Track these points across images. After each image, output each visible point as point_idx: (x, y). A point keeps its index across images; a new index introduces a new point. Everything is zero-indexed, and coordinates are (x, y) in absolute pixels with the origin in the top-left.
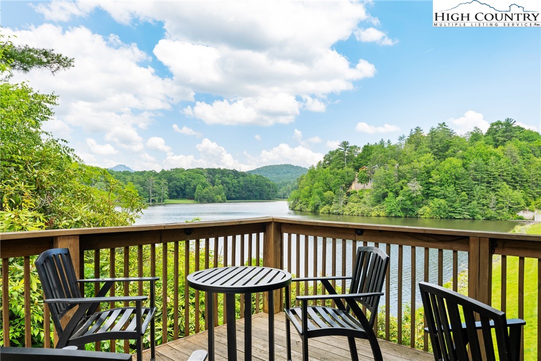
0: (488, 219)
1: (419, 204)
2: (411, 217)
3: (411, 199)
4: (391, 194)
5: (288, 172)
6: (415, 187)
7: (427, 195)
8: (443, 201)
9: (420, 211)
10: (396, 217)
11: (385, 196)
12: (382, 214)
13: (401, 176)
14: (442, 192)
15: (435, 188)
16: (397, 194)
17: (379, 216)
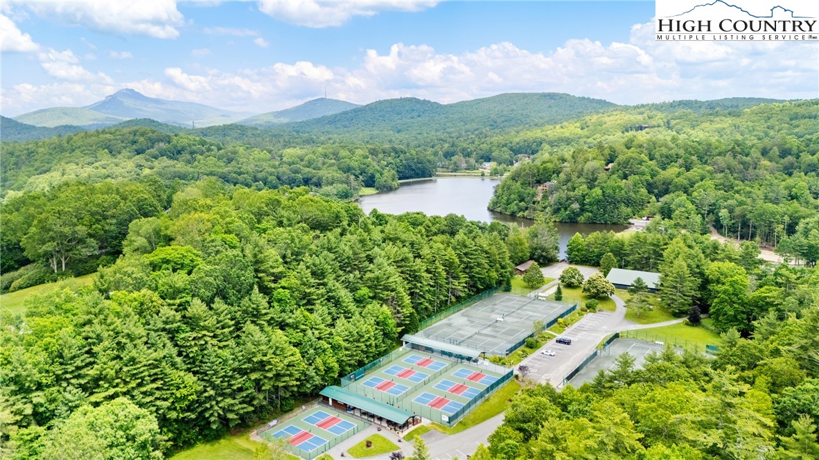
0: (614, 224)
1: (578, 215)
2: (574, 222)
3: (573, 213)
4: (563, 209)
5: (413, 110)
6: (576, 206)
7: (583, 210)
8: (590, 214)
9: (579, 219)
10: (565, 222)
11: (559, 209)
12: (557, 220)
13: (568, 199)
14: (591, 209)
15: (587, 207)
16: (566, 209)
17: (555, 221)
